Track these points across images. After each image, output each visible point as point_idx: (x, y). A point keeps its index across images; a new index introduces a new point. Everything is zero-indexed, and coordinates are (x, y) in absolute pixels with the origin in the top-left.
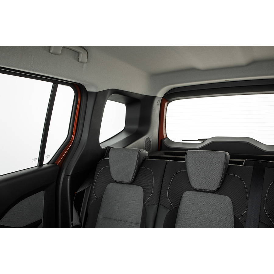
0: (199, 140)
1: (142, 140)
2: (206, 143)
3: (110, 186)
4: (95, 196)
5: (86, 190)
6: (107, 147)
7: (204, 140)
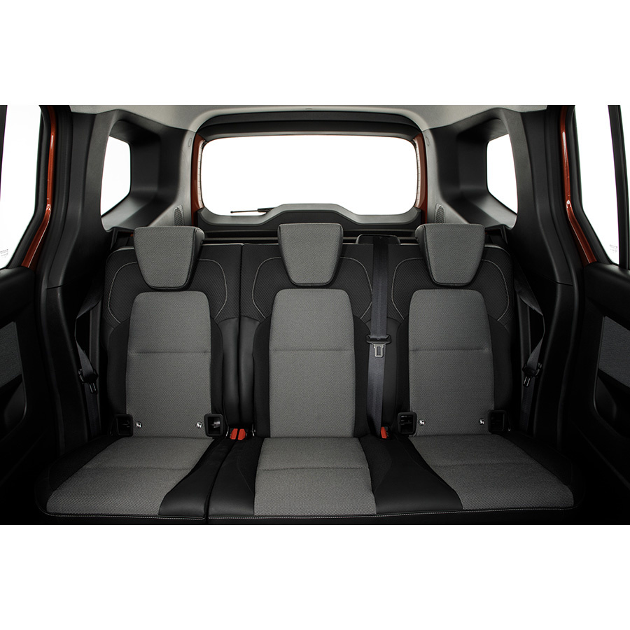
0: (260, 210)
1: (169, 213)
2: (272, 215)
3: (142, 298)
4: (114, 320)
5: (91, 312)
6: (113, 228)
7: (267, 210)
